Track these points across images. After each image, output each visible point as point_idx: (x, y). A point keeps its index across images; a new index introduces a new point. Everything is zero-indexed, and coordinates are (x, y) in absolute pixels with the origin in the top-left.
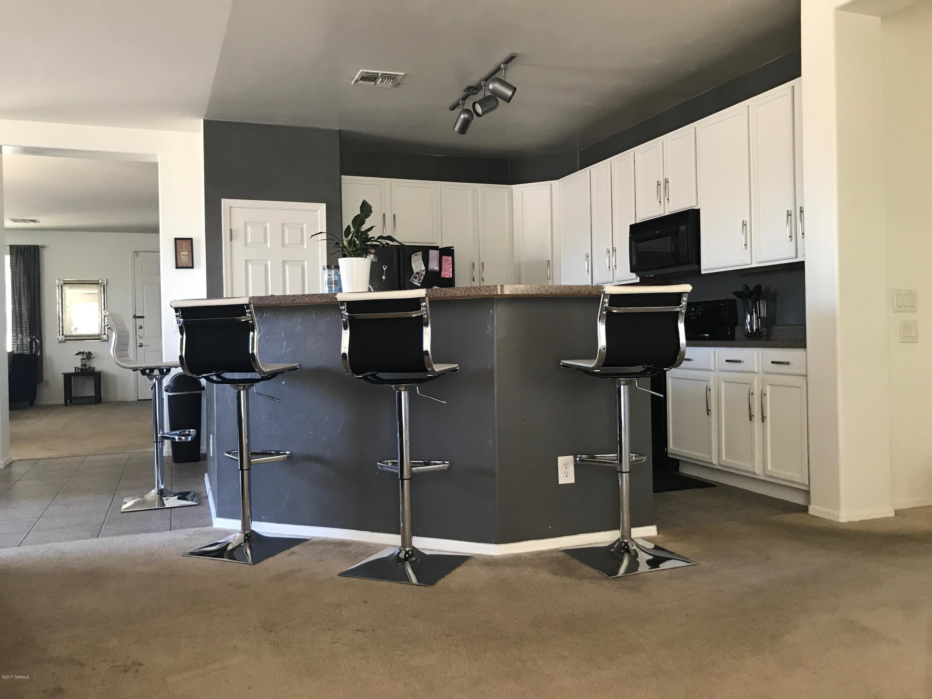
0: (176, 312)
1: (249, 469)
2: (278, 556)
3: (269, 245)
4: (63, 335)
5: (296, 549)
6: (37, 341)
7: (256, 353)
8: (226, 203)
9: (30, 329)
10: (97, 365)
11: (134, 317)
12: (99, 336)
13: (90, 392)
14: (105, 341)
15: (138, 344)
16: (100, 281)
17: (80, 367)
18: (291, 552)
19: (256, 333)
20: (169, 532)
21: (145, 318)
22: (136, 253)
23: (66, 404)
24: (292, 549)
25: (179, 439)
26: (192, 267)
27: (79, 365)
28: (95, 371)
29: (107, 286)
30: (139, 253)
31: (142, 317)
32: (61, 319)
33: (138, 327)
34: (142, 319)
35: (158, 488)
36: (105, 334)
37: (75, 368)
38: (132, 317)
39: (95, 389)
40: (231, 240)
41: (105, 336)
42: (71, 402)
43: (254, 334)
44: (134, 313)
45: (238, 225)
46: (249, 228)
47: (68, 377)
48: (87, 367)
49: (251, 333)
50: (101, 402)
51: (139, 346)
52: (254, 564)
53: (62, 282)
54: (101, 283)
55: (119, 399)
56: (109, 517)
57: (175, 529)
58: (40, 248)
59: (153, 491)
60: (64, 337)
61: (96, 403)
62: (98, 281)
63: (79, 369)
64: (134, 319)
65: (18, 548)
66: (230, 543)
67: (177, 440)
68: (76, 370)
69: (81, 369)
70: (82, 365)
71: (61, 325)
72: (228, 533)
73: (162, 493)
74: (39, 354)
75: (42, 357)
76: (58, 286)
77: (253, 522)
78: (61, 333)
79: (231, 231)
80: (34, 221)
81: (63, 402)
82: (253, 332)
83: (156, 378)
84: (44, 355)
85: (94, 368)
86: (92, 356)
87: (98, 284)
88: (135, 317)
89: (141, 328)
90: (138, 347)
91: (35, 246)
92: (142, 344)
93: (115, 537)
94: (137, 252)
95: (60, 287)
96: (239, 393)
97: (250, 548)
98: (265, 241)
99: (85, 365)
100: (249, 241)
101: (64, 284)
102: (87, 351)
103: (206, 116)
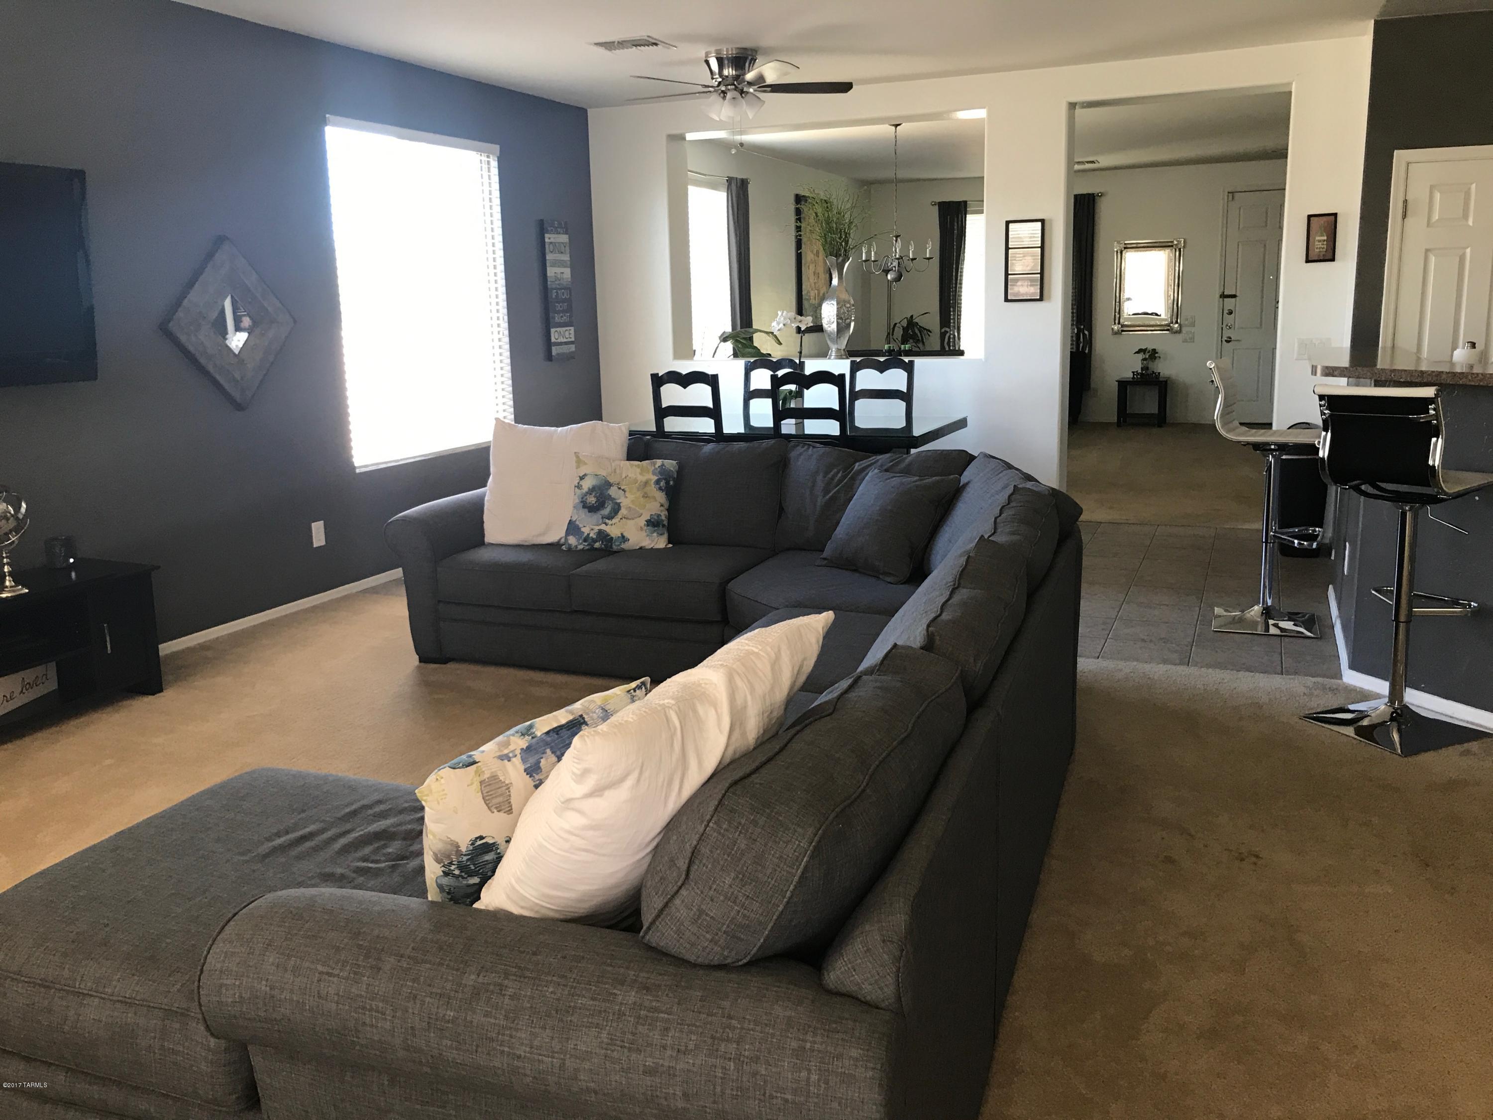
0: (1320, 400)
1: (1408, 622)
2: (1444, 752)
3: (1470, 223)
4: (1119, 323)
5: (1474, 746)
6: (1086, 332)
7: (1438, 466)
8: (1400, 157)
9: (1077, 317)
10: (1164, 369)
11: (1221, 297)
12: (1168, 325)
13: (1150, 406)
14: (1176, 332)
15: (1225, 338)
16: (1175, 242)
17: (1140, 371)
18: (1464, 751)
19: (1440, 440)
20: (1280, 676)
21: (1238, 298)
22: (1230, 195)
23: (1119, 424)
24: (1466, 746)
25: (1299, 544)
26: (1333, 260)
27: (1138, 368)
28: (1161, 379)
29: (1185, 250)
30: (1237, 195)
31: (1234, 296)
32: (1118, 300)
33: (1226, 312)
34: (1233, 299)
35: (1263, 604)
36: (1177, 322)
37: (1133, 372)
38: (1218, 296)
39: (1159, 405)
40: (1404, 216)
41: (1176, 326)
42: (1125, 421)
43: (1437, 441)
44: (1222, 290)
45: (1418, 192)
46: (1437, 196)
47: (1123, 385)
48: (1149, 372)
49: (1434, 440)
50: (1165, 422)
51: (1226, 341)
52: (1405, 757)
53: (1123, 246)
54: (1176, 245)
55: (1193, 418)
56: (1198, 636)
57: (1288, 673)
58: (1096, 198)
59: (1256, 608)
60: (1120, 326)
61: (1160, 426)
62: (1172, 242)
63: (1138, 374)
64: (1221, 299)
65: (1097, 661)
66: (1368, 716)
67: (1296, 545)
68: (1134, 375)
69: (1142, 374)
70: (1142, 369)
71: (1117, 309)
72: (1365, 696)
73: (1268, 613)
74: (1087, 351)
75: (1091, 354)
76: (1117, 252)
77: (1407, 688)
78: (1117, 322)
79: (1405, 202)
80: (1093, 162)
81: (1115, 419)
82: (1438, 438)
83: (1272, 454)
84: (1093, 353)
85: (1159, 373)
86: (1156, 355)
87: (1172, 246)
88: (1223, 296)
89: (1230, 313)
90: (1224, 342)
91: (1089, 194)
92: (1230, 338)
93: (1210, 670)
94: (1232, 193)
95: (1119, 253)
96: (1404, 514)
97: (1399, 731)
98: (1466, 216)
99: (1147, 368)
100: (1436, 217)
101: (1125, 248)
102: (1150, 347)
103: (1381, 14)
